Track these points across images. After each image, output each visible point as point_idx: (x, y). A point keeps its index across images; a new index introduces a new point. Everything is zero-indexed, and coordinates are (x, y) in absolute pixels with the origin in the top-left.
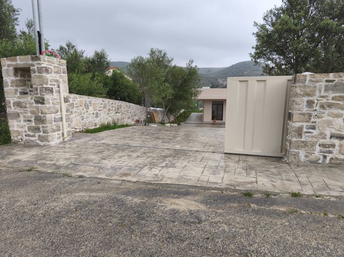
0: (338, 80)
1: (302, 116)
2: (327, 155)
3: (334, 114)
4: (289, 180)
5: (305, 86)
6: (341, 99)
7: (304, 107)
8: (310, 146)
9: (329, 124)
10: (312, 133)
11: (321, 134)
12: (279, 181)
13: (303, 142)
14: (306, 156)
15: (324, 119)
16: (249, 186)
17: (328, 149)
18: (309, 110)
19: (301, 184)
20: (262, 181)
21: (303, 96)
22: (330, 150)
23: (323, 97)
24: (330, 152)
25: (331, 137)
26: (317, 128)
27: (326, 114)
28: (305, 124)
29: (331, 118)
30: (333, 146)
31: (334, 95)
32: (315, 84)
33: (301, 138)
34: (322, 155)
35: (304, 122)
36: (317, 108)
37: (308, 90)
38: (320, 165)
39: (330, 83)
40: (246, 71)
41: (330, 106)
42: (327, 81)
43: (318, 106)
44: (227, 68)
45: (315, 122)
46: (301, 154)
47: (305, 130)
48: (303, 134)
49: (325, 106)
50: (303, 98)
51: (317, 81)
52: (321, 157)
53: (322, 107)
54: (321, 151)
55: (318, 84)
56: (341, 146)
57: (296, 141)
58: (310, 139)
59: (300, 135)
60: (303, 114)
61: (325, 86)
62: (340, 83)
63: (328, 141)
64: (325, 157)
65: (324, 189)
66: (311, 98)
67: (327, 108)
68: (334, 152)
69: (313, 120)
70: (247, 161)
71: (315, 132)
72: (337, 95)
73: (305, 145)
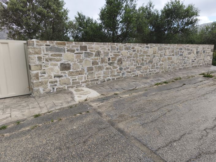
0: (52, 45)
1: (36, 67)
2: (54, 87)
3: (53, 64)
4: (34, 108)
5: (34, 48)
6: (55, 56)
7: (37, 61)
8: (45, 84)
9: (52, 70)
10: (44, 76)
11: (49, 76)
12: (27, 111)
13: (40, 82)
14: (44, 90)
15: (49, 67)
16: (5, 121)
17: (54, 84)
18: (40, 63)
19: (41, 108)
20: (15, 114)
21: (35, 54)
22: (55, 85)
23: (46, 54)
24: (56, 85)
25: (55, 77)
26: (46, 73)
27: (50, 64)
28: (39, 71)
29: (52, 67)
30: (56, 82)
31: (51, 53)
32: (40, 47)
33: (39, 80)
34: (52, 88)
35: (39, 70)
36: (44, 61)
37: (37, 50)
38: (52, 94)
39: (48, 47)
41: (51, 60)
42: (46, 45)
43: (44, 60)
45: (45, 70)
46: (40, 89)
47: (40, 75)
48: (39, 78)
49: (48, 60)
50: (35, 55)
51: (41, 45)
52: (52, 89)
53: (47, 60)
54: (51, 86)
55: (41, 47)
56: (60, 81)
57: (36, 82)
58: (44, 80)
59: (38, 78)
60: (37, 65)
61: (46, 48)
62: (53, 47)
63: (53, 79)
64: (53, 88)
65: (53, 107)
66: (39, 56)
67: (50, 61)
68: (58, 85)
69: (43, 68)
70: (5, 103)
71: (46, 75)
72: (53, 53)
73: (42, 84)
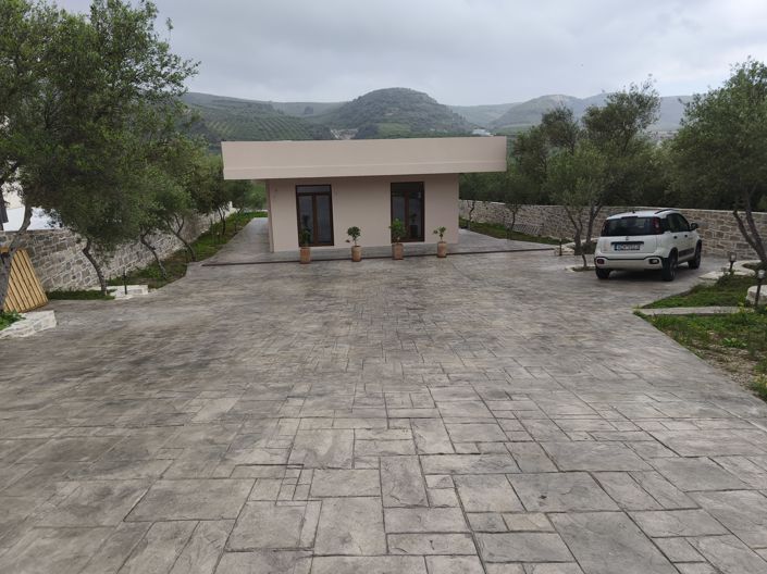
40: (390, 112)
44: (347, 104)
